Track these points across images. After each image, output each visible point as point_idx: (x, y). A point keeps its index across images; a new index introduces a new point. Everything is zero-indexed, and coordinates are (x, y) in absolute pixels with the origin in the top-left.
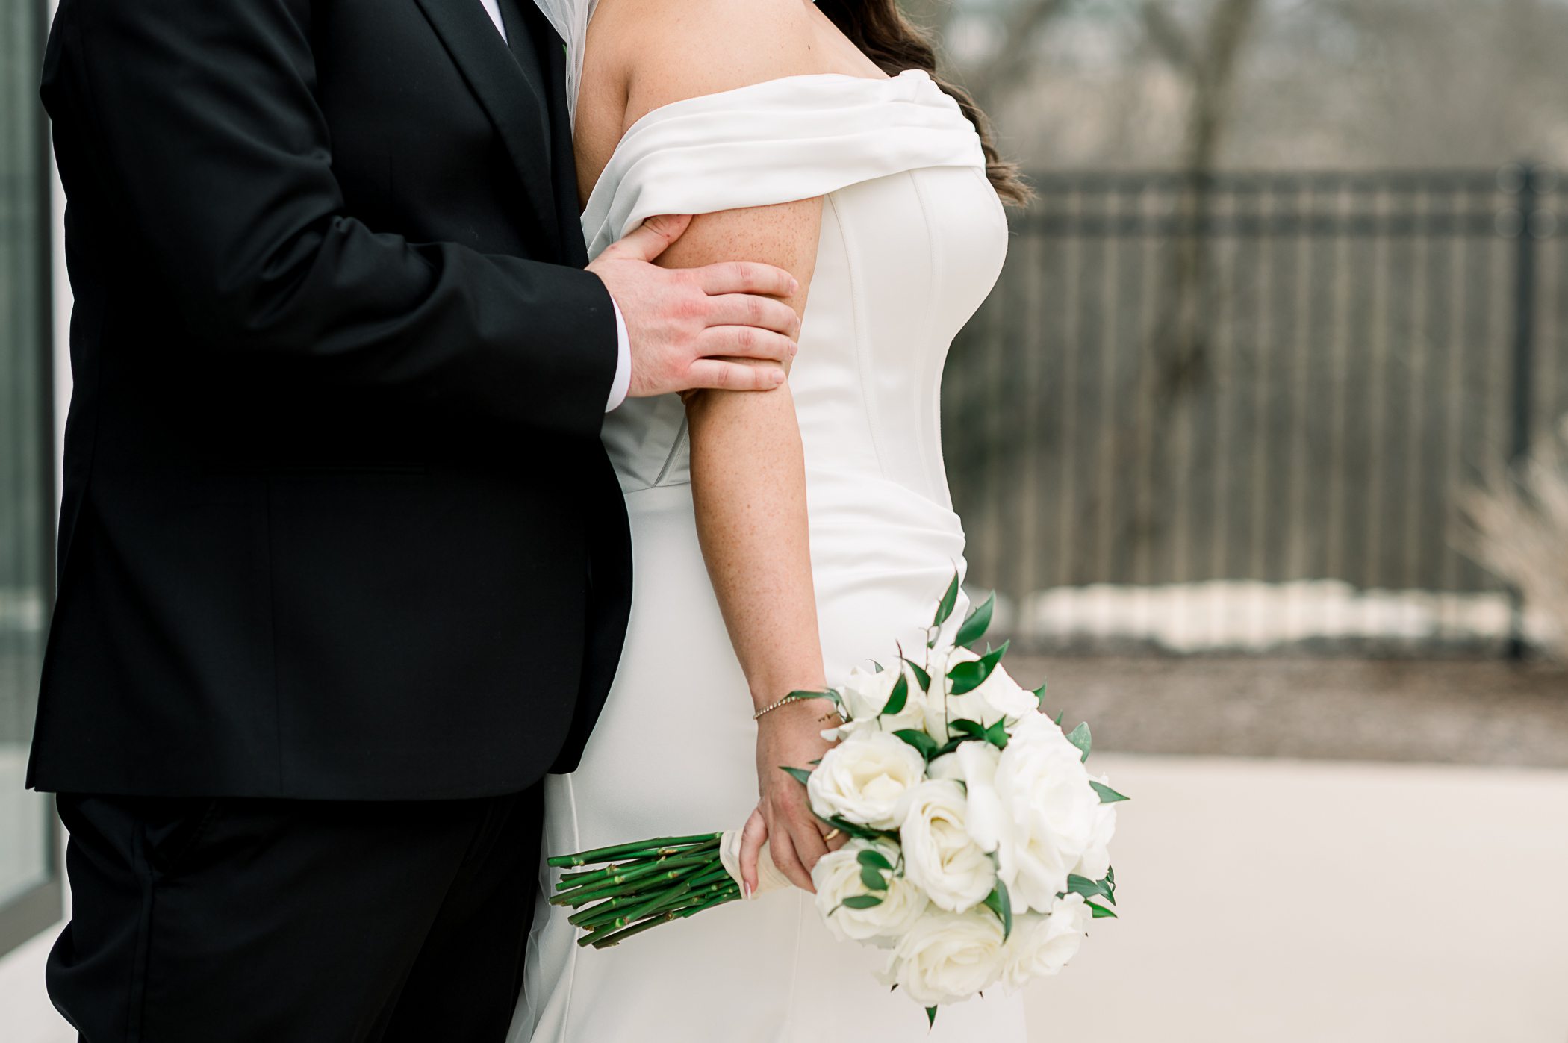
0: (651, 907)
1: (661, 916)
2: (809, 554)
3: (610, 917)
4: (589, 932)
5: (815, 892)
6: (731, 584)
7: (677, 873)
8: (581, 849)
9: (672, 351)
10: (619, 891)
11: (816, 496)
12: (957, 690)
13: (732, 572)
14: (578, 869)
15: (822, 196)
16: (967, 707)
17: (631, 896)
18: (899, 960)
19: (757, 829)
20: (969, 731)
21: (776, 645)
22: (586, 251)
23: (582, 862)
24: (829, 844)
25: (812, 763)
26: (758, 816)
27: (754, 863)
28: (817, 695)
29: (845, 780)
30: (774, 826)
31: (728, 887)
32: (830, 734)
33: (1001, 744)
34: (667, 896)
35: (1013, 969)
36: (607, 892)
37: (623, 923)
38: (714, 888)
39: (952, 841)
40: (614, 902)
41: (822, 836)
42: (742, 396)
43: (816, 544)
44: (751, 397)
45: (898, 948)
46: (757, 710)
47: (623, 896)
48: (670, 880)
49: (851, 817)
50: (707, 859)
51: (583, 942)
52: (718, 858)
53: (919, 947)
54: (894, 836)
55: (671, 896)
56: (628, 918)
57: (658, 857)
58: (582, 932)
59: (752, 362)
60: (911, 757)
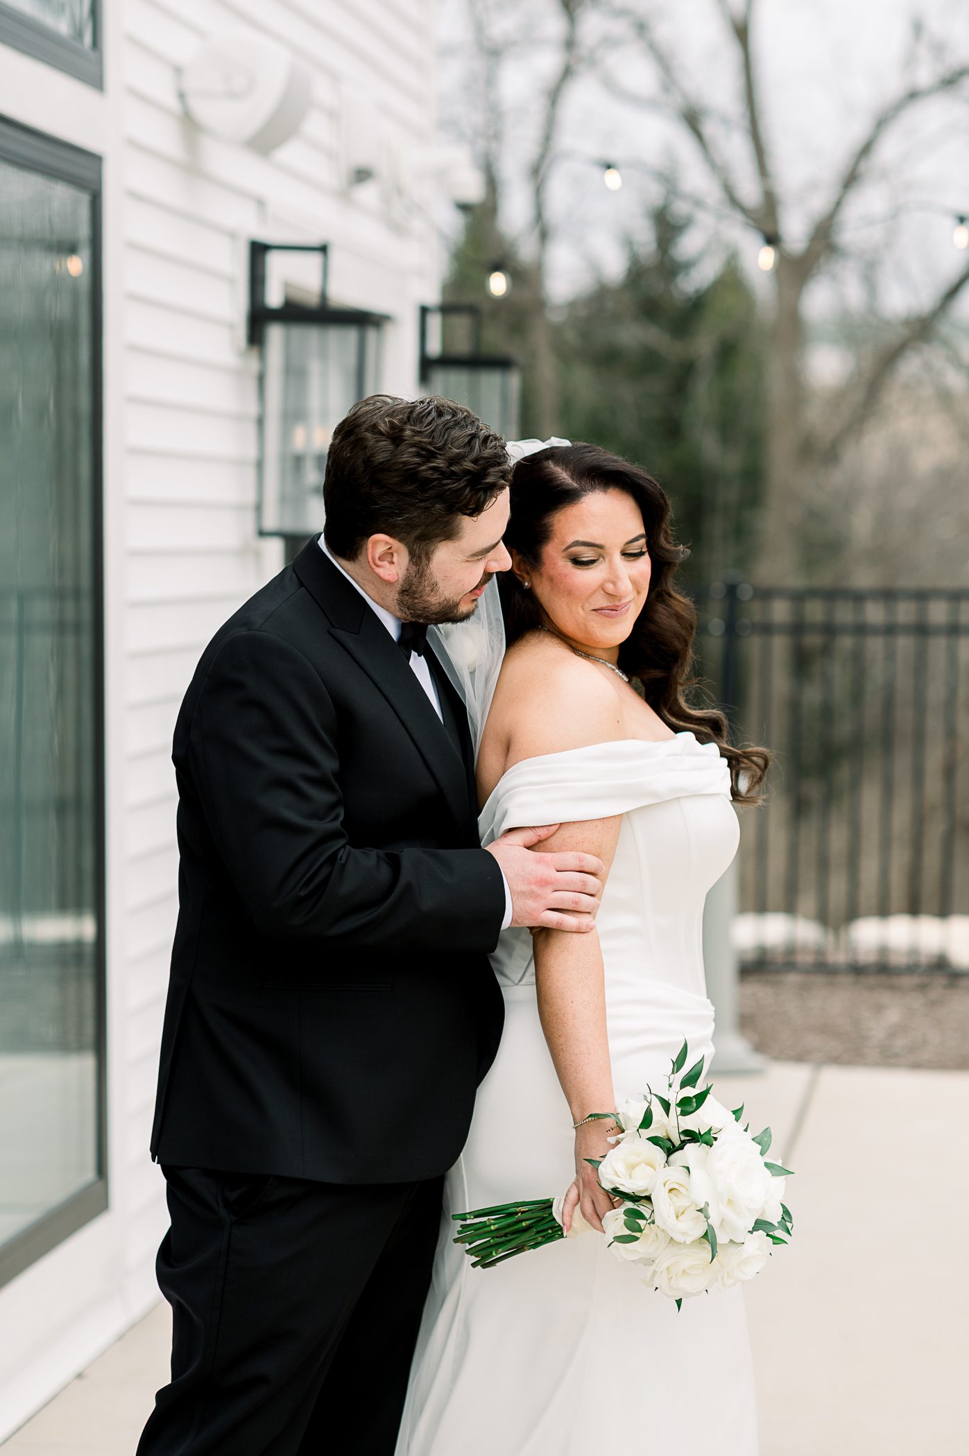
0: (513, 1244)
1: (520, 1249)
2: (606, 1031)
3: (490, 1250)
4: (478, 1259)
5: (605, 1233)
6: (561, 1047)
7: (528, 1222)
8: (470, 1209)
9: (531, 904)
10: (495, 1234)
11: (611, 994)
12: (684, 1113)
13: (562, 1040)
14: (468, 1222)
15: (622, 814)
16: (690, 1123)
17: (502, 1237)
18: (655, 1272)
19: (573, 1195)
20: (692, 1136)
21: (586, 1086)
22: (480, 843)
23: (472, 1217)
24: (615, 1204)
25: (601, 1157)
26: (575, 1187)
27: (571, 1214)
28: (606, 1116)
29: (620, 1167)
30: (584, 1192)
31: (558, 1231)
32: (612, 1140)
33: (711, 1144)
34: (523, 1237)
35: (723, 1276)
36: (487, 1235)
37: (497, 1254)
38: (550, 1231)
39: (682, 1202)
40: (492, 1241)
41: (611, 1200)
42: (569, 935)
43: (611, 1024)
44: (575, 936)
45: (654, 1265)
46: (575, 1124)
47: (497, 1237)
48: (524, 1227)
49: (622, 1189)
50: (544, 1214)
51: (474, 1265)
52: (552, 1213)
53: (665, 1265)
54: (648, 1198)
55: (525, 1237)
56: (500, 1250)
57: (516, 1213)
58: (475, 1259)
59: (576, 914)
60: (658, 1153)
